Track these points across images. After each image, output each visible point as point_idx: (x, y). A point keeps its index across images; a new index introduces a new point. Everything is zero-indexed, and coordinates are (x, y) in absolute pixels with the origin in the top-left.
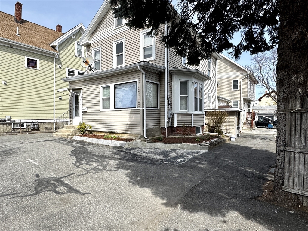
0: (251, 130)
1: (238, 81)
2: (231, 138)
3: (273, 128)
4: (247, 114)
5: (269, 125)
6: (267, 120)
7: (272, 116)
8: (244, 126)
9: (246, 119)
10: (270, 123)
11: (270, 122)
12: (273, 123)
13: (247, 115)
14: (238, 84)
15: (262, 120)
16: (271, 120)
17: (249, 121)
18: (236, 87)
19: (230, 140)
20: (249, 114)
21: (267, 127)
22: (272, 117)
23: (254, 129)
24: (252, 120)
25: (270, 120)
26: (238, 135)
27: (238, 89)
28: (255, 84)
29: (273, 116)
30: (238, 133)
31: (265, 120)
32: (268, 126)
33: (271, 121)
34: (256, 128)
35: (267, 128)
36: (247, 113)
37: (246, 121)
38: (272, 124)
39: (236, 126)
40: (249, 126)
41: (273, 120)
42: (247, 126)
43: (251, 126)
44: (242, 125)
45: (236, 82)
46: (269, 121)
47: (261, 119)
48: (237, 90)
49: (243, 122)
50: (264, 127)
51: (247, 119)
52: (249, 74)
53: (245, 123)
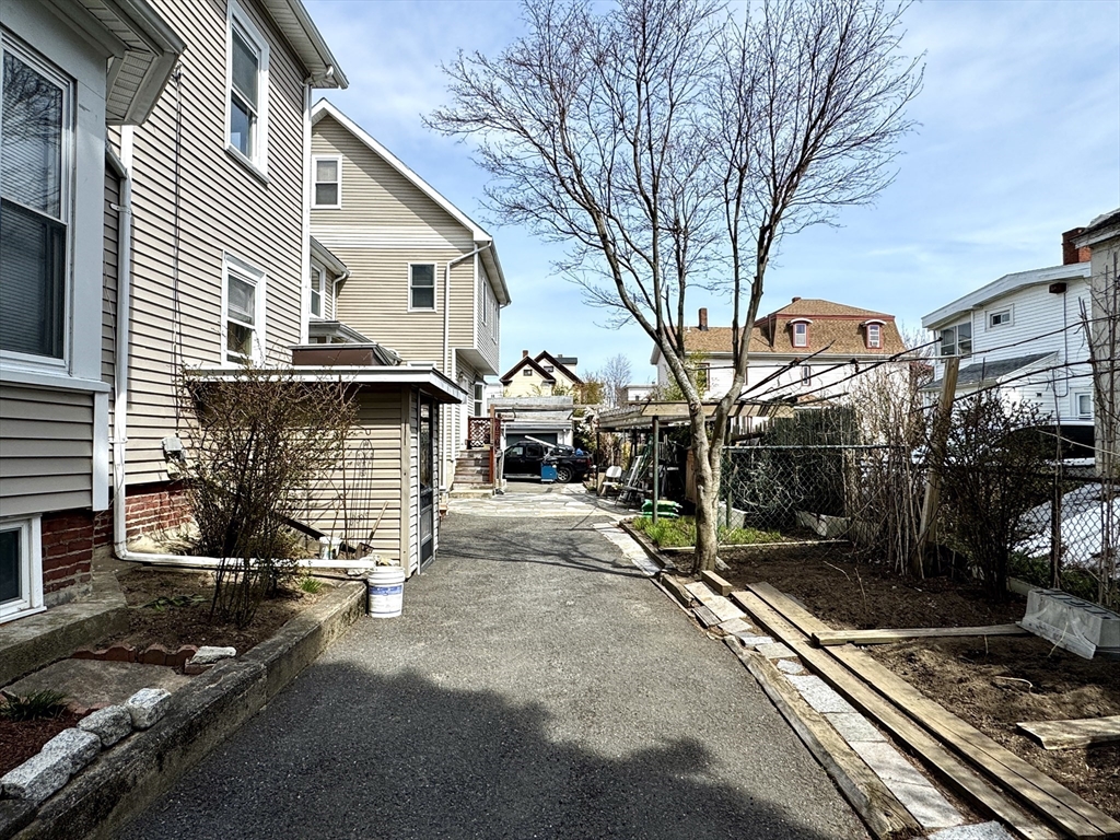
0: (485, 495)
1: (436, 269)
2: (370, 589)
3: (557, 481)
4: (469, 425)
5: (543, 469)
6: (540, 450)
7: (551, 436)
8: (460, 478)
9: (464, 447)
10: (549, 463)
11: (547, 456)
12: (559, 460)
13: (469, 429)
14: (436, 287)
15: (520, 451)
16: (550, 450)
17: (479, 456)
18: (423, 296)
19: (368, 610)
20: (478, 425)
21: (536, 477)
22: (553, 438)
23: (499, 492)
24: (492, 448)
25: (546, 448)
26: (426, 550)
27: (432, 306)
28: (499, 303)
29: (555, 435)
30: (426, 537)
31: (530, 449)
32: (540, 475)
33: (552, 454)
34: (504, 485)
35: (538, 481)
36: (470, 419)
37: (466, 456)
38: (555, 466)
39: (415, 491)
40: (480, 478)
41: (557, 450)
42: (470, 478)
43: (488, 477)
44: (447, 472)
45: (422, 273)
46: (542, 455)
47: (519, 446)
48: (429, 310)
49: (453, 459)
50: (528, 476)
51: (469, 447)
52: (480, 244)
53: (461, 463)
